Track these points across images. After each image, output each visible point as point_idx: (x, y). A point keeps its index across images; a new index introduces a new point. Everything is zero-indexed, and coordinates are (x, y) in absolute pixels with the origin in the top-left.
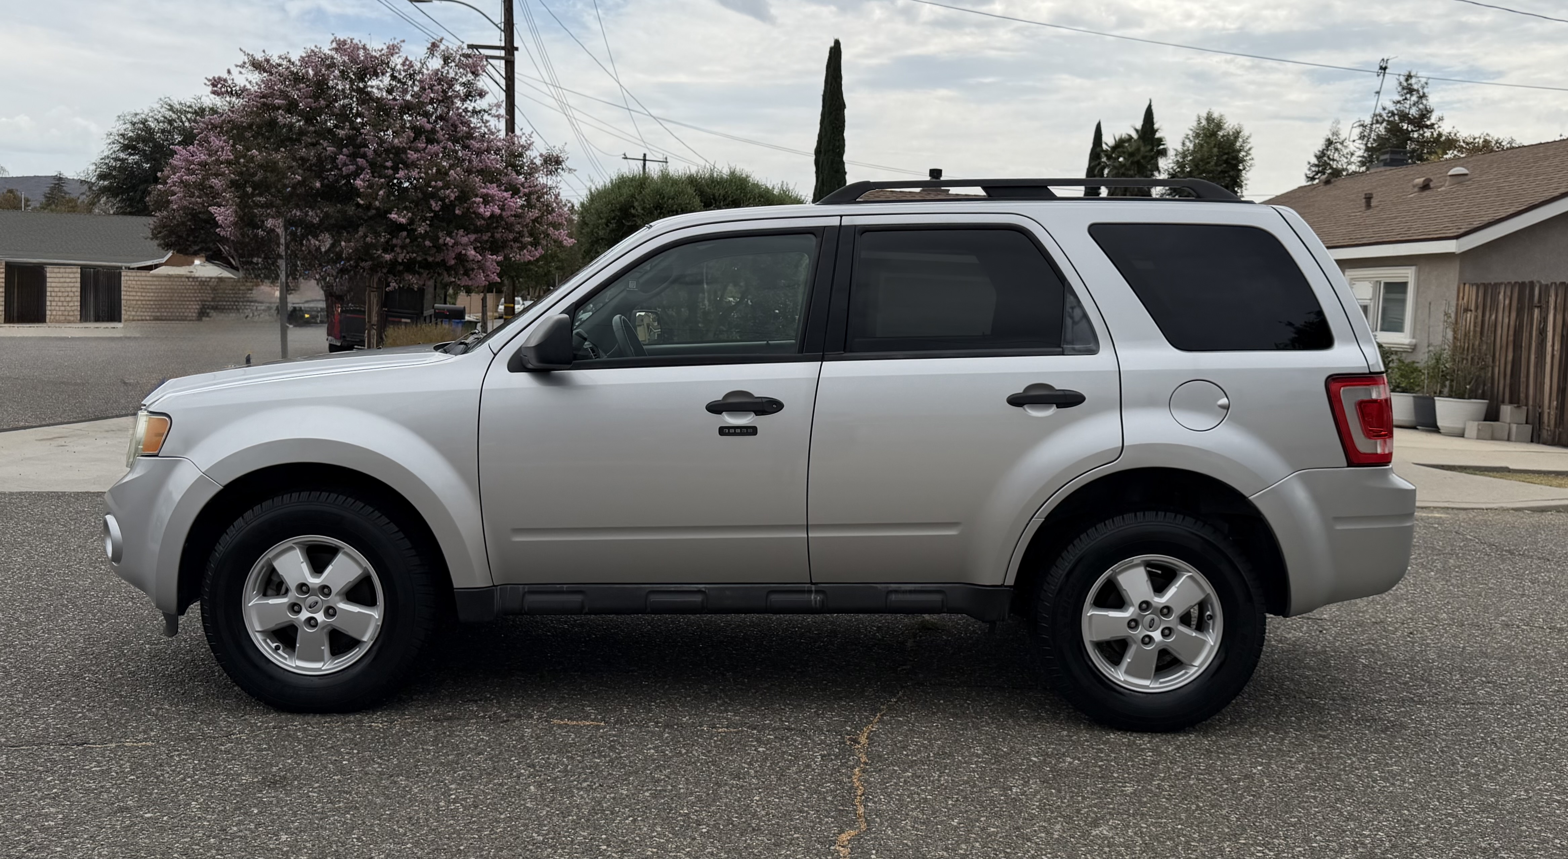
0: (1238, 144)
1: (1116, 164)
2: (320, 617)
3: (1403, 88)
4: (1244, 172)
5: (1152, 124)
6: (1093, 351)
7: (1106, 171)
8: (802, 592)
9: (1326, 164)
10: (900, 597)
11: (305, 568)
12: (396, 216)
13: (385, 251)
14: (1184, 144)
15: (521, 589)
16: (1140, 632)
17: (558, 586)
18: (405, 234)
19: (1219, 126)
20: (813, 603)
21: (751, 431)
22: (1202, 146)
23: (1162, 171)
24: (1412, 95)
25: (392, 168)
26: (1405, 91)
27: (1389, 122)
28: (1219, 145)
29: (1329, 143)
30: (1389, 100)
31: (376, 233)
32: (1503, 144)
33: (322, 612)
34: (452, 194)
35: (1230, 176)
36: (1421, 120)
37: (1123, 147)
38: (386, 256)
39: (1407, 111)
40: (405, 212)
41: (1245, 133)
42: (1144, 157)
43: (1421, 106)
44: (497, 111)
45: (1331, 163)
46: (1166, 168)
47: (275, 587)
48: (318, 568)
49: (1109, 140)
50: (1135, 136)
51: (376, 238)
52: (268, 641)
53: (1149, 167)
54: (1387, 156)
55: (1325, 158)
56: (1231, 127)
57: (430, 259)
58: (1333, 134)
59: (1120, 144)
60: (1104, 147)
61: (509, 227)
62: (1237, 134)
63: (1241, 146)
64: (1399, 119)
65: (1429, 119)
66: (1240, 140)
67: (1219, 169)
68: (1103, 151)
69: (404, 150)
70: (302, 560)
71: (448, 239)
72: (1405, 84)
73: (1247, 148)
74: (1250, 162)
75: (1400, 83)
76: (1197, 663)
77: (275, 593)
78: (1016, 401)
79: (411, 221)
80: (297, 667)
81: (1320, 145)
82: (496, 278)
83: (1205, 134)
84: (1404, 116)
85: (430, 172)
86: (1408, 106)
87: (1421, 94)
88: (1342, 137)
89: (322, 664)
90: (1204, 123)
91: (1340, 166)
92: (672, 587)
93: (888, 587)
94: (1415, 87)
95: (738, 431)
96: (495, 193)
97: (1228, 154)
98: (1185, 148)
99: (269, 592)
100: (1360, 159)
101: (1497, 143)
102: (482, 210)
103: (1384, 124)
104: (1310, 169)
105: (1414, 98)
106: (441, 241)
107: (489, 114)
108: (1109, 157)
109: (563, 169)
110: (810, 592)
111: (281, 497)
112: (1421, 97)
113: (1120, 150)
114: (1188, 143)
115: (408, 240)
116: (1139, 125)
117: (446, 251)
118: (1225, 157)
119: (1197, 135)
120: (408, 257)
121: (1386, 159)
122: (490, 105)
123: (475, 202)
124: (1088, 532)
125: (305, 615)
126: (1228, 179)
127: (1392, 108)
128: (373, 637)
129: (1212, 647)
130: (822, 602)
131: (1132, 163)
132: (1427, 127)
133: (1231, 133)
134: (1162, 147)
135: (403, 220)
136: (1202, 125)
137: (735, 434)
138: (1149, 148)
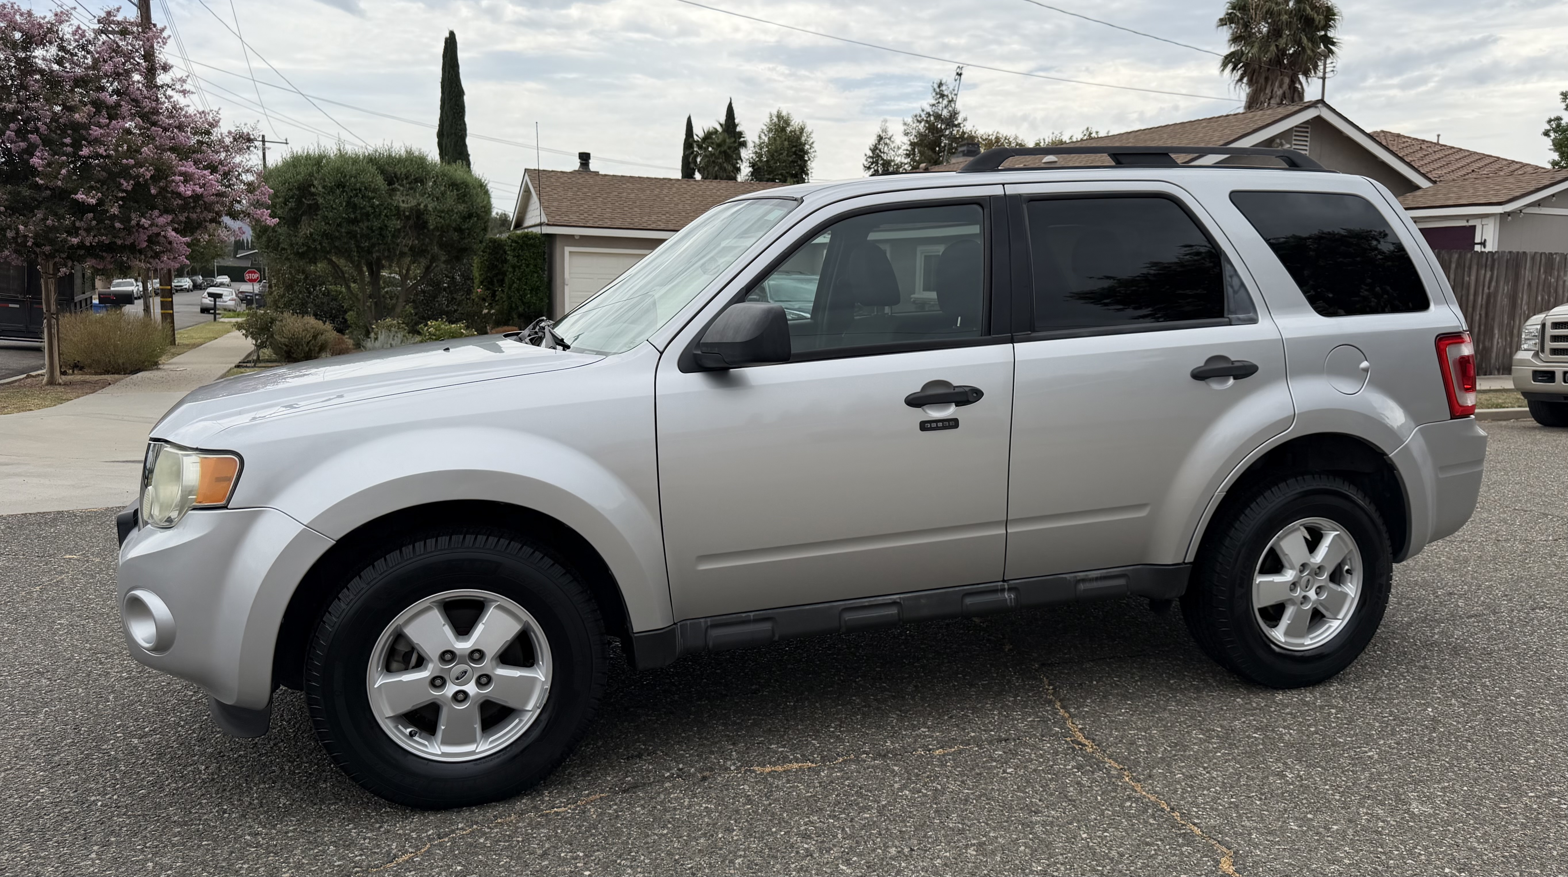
0: (803, 139)
1: (707, 153)
2: (471, 688)
3: (937, 94)
4: (809, 162)
5: (734, 119)
6: (1254, 321)
7: (699, 160)
8: (995, 591)
9: (879, 156)
10: (1088, 586)
11: (448, 631)
12: (83, 196)
13: (70, 233)
14: (760, 137)
15: (703, 624)
16: (1298, 593)
17: (744, 615)
18: (91, 215)
19: (787, 123)
20: (1008, 601)
21: (952, 424)
22: (775, 139)
23: (744, 160)
24: (943, 99)
25: (72, 145)
26: (938, 96)
27: (927, 122)
28: (788, 139)
29: (880, 138)
30: (926, 103)
31: (57, 215)
32: (1010, 140)
33: (473, 682)
34: (147, 172)
35: (798, 165)
36: (951, 120)
37: (711, 138)
38: (73, 239)
39: (940, 113)
40: (94, 192)
41: (808, 129)
42: (729, 148)
43: (950, 109)
44: (182, 86)
45: (882, 155)
46: (747, 157)
47: (401, 659)
48: (463, 629)
49: (699, 132)
50: (719, 129)
51: (59, 220)
52: (400, 727)
53: (734, 156)
54: (964, 148)
55: (878, 151)
56: (797, 124)
57: (119, 242)
58: (883, 131)
59: (709, 136)
60: (696, 138)
61: (208, 207)
62: (802, 130)
63: (806, 140)
64: (935, 119)
65: (957, 119)
66: (805, 134)
67: (790, 159)
68: (695, 141)
69: (86, 127)
70: (443, 623)
71: (143, 220)
72: (938, 90)
73: (811, 142)
74: (813, 154)
75: (934, 90)
76: (1340, 616)
77: (403, 666)
78: (1199, 375)
79: (100, 202)
80: (444, 754)
81: (873, 141)
82: (185, 260)
83: (776, 130)
84: (938, 117)
85: (120, 149)
86: (941, 109)
87: (950, 98)
88: (890, 134)
89: (475, 745)
90: (775, 120)
91: (889, 158)
92: (866, 602)
93: (1076, 577)
94: (946, 93)
95: (940, 424)
96: (194, 171)
97: (795, 146)
98: (762, 141)
99: (394, 665)
100: (905, 152)
101: (1006, 139)
102: (182, 189)
103: (923, 124)
104: (866, 160)
105: (945, 102)
106: (133, 223)
107: (172, 90)
108: (700, 147)
109: (256, 147)
110: (1003, 590)
111: (411, 547)
112: (950, 102)
113: (709, 141)
114: (763, 137)
115: (94, 223)
116: (723, 119)
117: (137, 234)
118: (794, 149)
119: (770, 130)
120: (96, 240)
121: (964, 151)
122: (173, 80)
123: (173, 181)
124: (1257, 501)
125: (451, 689)
126: (798, 168)
127: (929, 109)
128: (540, 704)
129: (1353, 599)
130: (1016, 599)
131: (720, 152)
132: (956, 126)
133: (797, 129)
134: (742, 139)
135: (93, 201)
136: (773, 121)
137: (937, 428)
138: (733, 139)
